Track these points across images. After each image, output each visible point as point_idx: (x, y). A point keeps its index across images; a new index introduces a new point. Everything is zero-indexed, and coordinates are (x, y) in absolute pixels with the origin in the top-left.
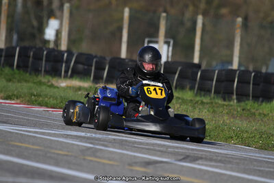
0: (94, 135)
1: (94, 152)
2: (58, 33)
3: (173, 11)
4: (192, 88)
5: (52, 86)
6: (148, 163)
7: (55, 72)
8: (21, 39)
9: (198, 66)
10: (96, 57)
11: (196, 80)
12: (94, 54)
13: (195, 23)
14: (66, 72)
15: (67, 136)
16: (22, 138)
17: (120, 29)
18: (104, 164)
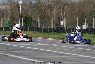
0: (73, 45)
1: (74, 49)
2: (63, 24)
3: (87, 17)
4: (93, 34)
5: (63, 35)
6: (85, 51)
7: (64, 32)
8: (56, 26)
9: (94, 29)
10: (72, 28)
11: (93, 32)
12: (71, 28)
13: (92, 19)
14: (66, 32)
15: (67, 46)
16: (58, 47)
17: (76, 22)
18: (76, 51)
